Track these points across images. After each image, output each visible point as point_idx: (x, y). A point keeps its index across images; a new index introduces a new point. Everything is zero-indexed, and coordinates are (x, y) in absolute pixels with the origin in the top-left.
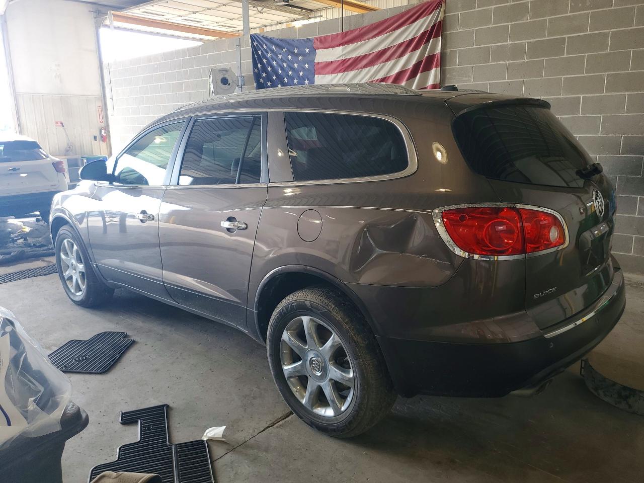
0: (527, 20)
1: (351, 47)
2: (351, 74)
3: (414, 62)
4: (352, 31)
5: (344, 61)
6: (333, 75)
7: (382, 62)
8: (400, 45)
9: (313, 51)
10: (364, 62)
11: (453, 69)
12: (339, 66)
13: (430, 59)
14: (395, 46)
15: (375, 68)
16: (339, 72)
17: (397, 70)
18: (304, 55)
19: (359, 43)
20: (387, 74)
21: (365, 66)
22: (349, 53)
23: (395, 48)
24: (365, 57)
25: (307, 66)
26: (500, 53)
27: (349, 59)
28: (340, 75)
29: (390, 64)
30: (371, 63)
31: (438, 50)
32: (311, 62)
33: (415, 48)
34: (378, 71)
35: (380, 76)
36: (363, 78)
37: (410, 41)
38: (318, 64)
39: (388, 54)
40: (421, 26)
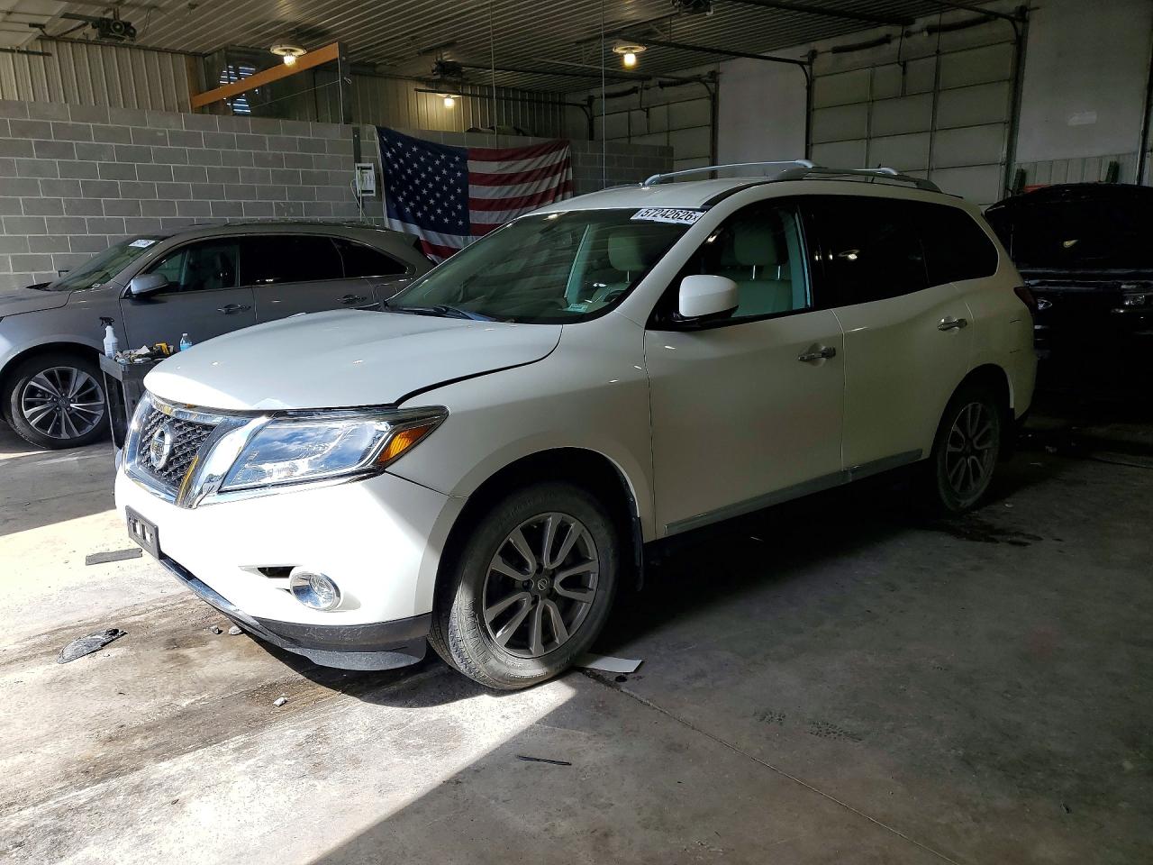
1: (506, 164)
2: (507, 188)
3: (555, 185)
4: (506, 150)
5: (500, 176)
6: (487, 188)
8: (544, 169)
9: (464, 160)
10: (517, 179)
12: (496, 179)
13: (567, 182)
14: (540, 169)
15: (526, 185)
16: (495, 185)
17: (542, 189)
18: (454, 162)
19: (513, 162)
20: (536, 191)
21: (519, 183)
22: (504, 169)
23: (540, 171)
24: (517, 174)
25: (459, 174)
27: (505, 175)
28: (497, 187)
29: (536, 184)
30: (523, 181)
31: (571, 177)
32: (465, 172)
33: (555, 173)
34: (528, 188)
35: (530, 193)
36: (516, 193)
37: (550, 167)
38: (473, 174)
39: (535, 175)
40: (557, 156)
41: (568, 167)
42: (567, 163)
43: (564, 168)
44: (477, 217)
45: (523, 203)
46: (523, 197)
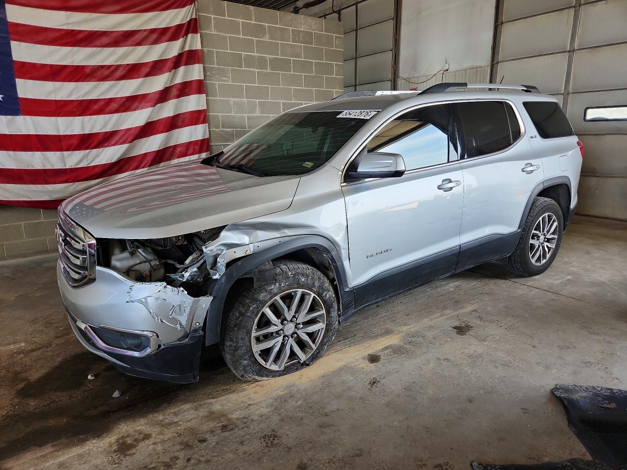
0: (266, 39)
1: (81, 16)
3: (174, 52)
5: (72, 33)
7: (132, 45)
8: (153, 31)
10: (105, 40)
11: (213, 68)
12: (62, 36)
13: (192, 54)
14: (145, 30)
15: (122, 50)
17: (153, 57)
19: (94, 15)
20: (140, 60)
21: (107, 45)
22: (78, 23)
23: (146, 33)
24: (104, 33)
26: (250, 62)
27: (80, 32)
28: (67, 49)
29: (141, 49)
30: (115, 44)
31: (199, 46)
33: (174, 38)
34: (125, 56)
35: (131, 60)
36: (104, 60)
37: (164, 31)
38: (17, 25)
39: (138, 37)
40: (176, 15)
41: (195, 31)
42: (192, 27)
43: (186, 34)
44: (27, 89)
45: (119, 73)
46: (118, 67)
